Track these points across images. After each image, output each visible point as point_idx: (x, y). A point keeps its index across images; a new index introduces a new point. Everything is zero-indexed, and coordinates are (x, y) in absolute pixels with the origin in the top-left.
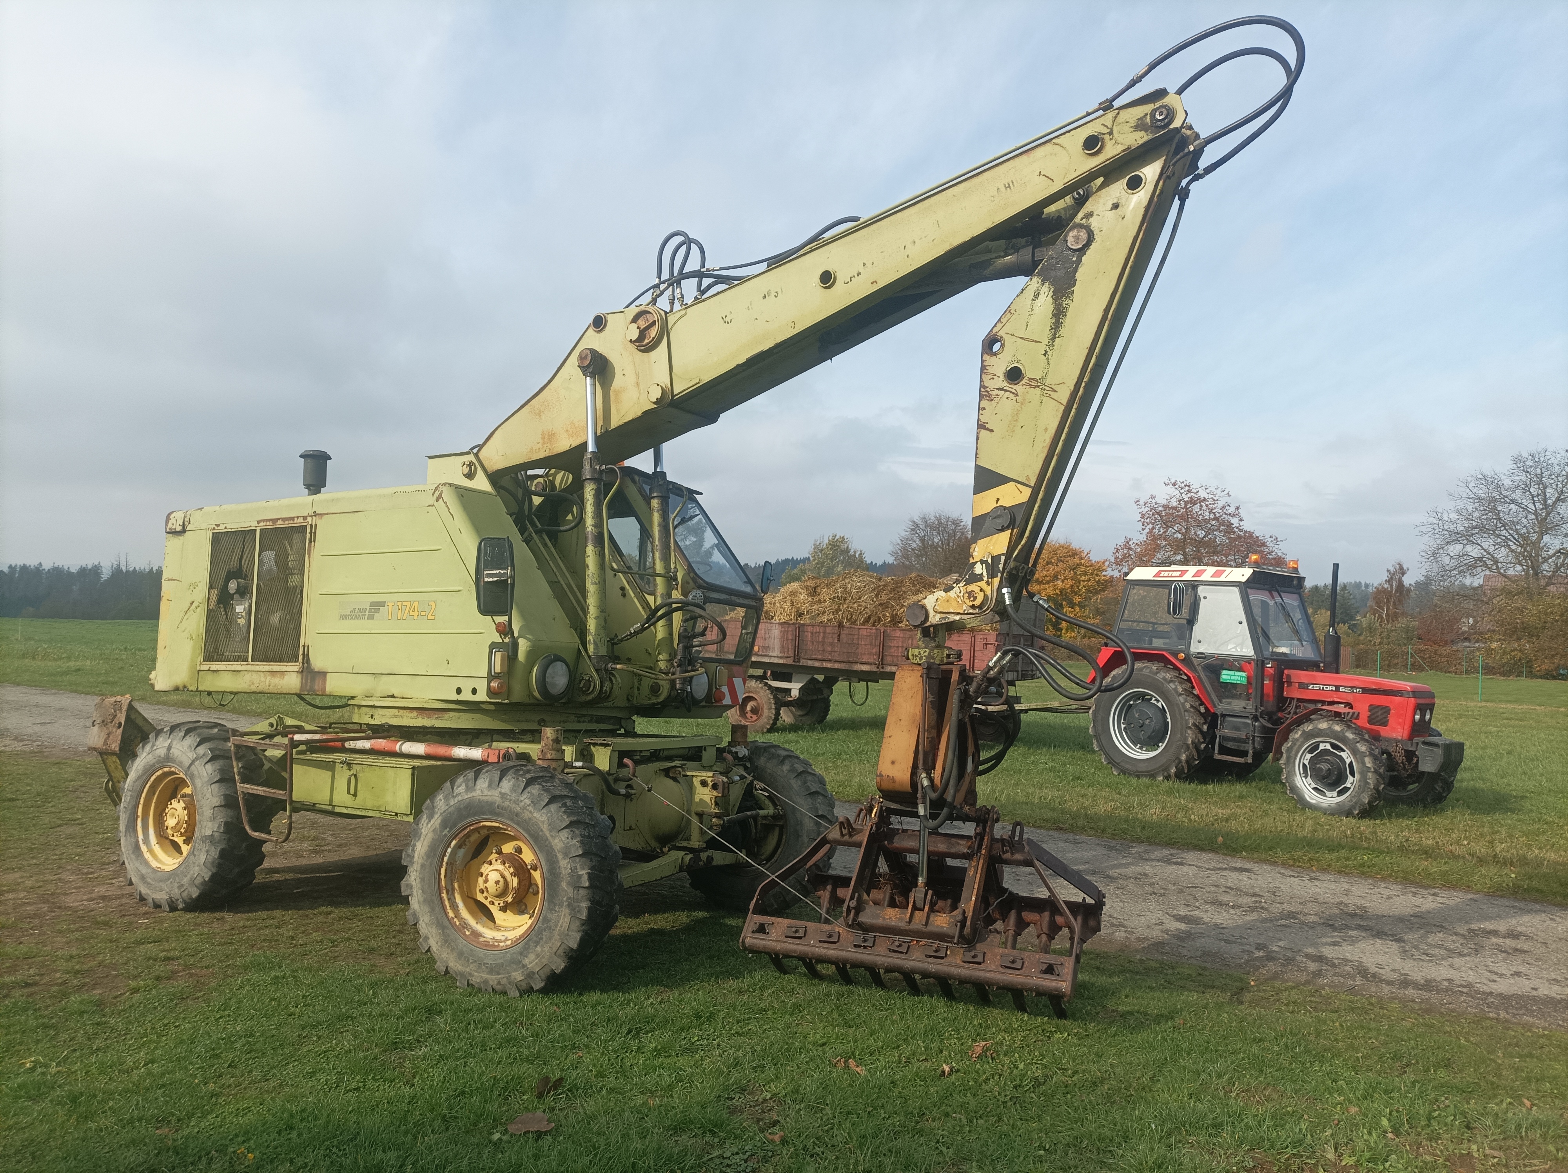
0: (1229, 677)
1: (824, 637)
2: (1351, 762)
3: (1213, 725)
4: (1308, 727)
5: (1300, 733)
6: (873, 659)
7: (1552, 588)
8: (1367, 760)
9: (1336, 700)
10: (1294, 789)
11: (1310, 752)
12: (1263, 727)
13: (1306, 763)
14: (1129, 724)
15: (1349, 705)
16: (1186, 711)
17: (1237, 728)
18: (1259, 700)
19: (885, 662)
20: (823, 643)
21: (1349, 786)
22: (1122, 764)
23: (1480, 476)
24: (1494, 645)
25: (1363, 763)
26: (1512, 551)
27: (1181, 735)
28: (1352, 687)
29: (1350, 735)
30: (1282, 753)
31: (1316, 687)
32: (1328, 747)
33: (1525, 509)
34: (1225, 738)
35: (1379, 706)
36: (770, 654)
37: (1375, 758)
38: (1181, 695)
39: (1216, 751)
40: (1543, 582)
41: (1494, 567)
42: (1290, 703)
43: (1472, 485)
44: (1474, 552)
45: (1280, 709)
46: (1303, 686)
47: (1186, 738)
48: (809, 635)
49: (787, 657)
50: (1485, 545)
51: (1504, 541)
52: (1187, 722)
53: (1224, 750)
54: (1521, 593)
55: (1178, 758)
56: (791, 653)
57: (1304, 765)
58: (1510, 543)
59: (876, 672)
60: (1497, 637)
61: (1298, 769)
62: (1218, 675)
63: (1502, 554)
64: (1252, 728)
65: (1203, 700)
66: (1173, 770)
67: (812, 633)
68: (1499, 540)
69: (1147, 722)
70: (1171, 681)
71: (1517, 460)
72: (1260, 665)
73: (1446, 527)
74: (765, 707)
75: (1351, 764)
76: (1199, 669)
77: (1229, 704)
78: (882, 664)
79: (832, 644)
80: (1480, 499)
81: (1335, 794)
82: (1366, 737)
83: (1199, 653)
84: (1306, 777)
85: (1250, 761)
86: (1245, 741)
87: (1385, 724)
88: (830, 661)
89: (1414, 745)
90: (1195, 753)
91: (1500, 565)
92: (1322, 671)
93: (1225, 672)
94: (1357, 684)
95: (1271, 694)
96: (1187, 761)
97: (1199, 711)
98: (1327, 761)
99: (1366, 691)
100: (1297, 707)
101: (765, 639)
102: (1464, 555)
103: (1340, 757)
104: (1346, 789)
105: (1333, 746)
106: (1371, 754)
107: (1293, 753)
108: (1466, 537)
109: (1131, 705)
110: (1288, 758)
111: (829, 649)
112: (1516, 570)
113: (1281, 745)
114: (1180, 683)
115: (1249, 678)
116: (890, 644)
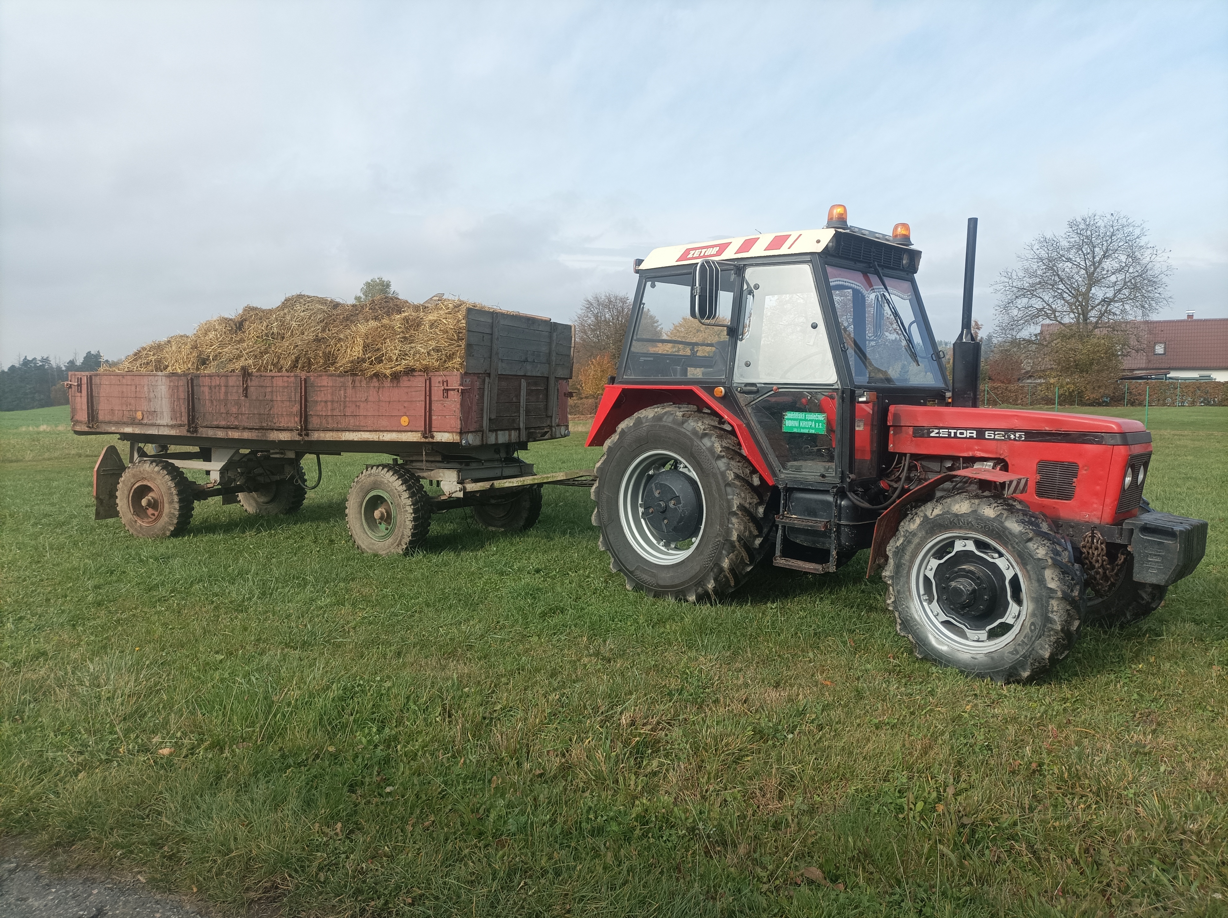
0: (796, 424)
1: (226, 393)
2: (1016, 576)
3: (773, 507)
4: (933, 511)
5: (918, 521)
6: (294, 422)
7: (1097, 331)
8: (1049, 574)
9: (979, 454)
10: (908, 624)
11: (939, 555)
12: (854, 508)
13: (931, 575)
14: (646, 508)
15: (1003, 464)
16: (728, 485)
17: (811, 511)
18: (847, 460)
19: (310, 426)
20: (226, 402)
21: (1010, 621)
22: (638, 573)
23: (1042, 240)
24: (1052, 381)
25: (1041, 581)
26: (1066, 301)
27: (722, 525)
28: (1007, 431)
29: (1014, 526)
30: (887, 558)
31: (944, 433)
32: (971, 546)
33: (1078, 266)
34: (790, 530)
35: (1056, 463)
36: (159, 422)
37: (1063, 570)
38: (719, 457)
39: (778, 553)
40: (1090, 327)
41: (1053, 316)
42: (899, 462)
43: (1036, 247)
44: (1038, 304)
45: (883, 474)
46: (921, 433)
47: (728, 532)
48: (206, 390)
49: (181, 425)
50: (1046, 298)
51: (1061, 294)
52: (729, 503)
53: (791, 550)
54: (1072, 336)
55: (717, 564)
56: (185, 420)
57: (926, 578)
58: (1065, 295)
59: (298, 442)
60: (1054, 374)
61: (915, 586)
62: (780, 419)
63: (1059, 305)
64: (835, 512)
65: (757, 466)
66: (711, 585)
67: (210, 388)
68: (1056, 294)
69: (671, 504)
70: (705, 435)
71: (1072, 224)
72: (847, 400)
73: (1015, 284)
74: (165, 499)
75: (1015, 581)
76: (748, 411)
77: (798, 469)
78: (305, 429)
79: (238, 403)
80: (1042, 259)
81: (983, 634)
82: (1045, 527)
83: (747, 385)
84: (930, 601)
85: (832, 569)
86: (825, 534)
87: (1066, 495)
88: (236, 428)
89: (1125, 534)
90: (744, 554)
91: (1057, 314)
92: (948, 405)
93: (789, 415)
94: (1016, 423)
95: (868, 448)
96: (732, 570)
97: (751, 485)
98: (968, 574)
99: (1032, 435)
100: (910, 469)
101: (150, 400)
102: (1028, 307)
103: (994, 568)
104: (1005, 628)
105: (980, 544)
106: (1057, 564)
107: (907, 557)
108: (1030, 292)
109: (650, 477)
110: (898, 567)
111: (234, 410)
112: (1068, 319)
113: (884, 542)
114: (720, 437)
115: (829, 423)
116: (315, 398)
